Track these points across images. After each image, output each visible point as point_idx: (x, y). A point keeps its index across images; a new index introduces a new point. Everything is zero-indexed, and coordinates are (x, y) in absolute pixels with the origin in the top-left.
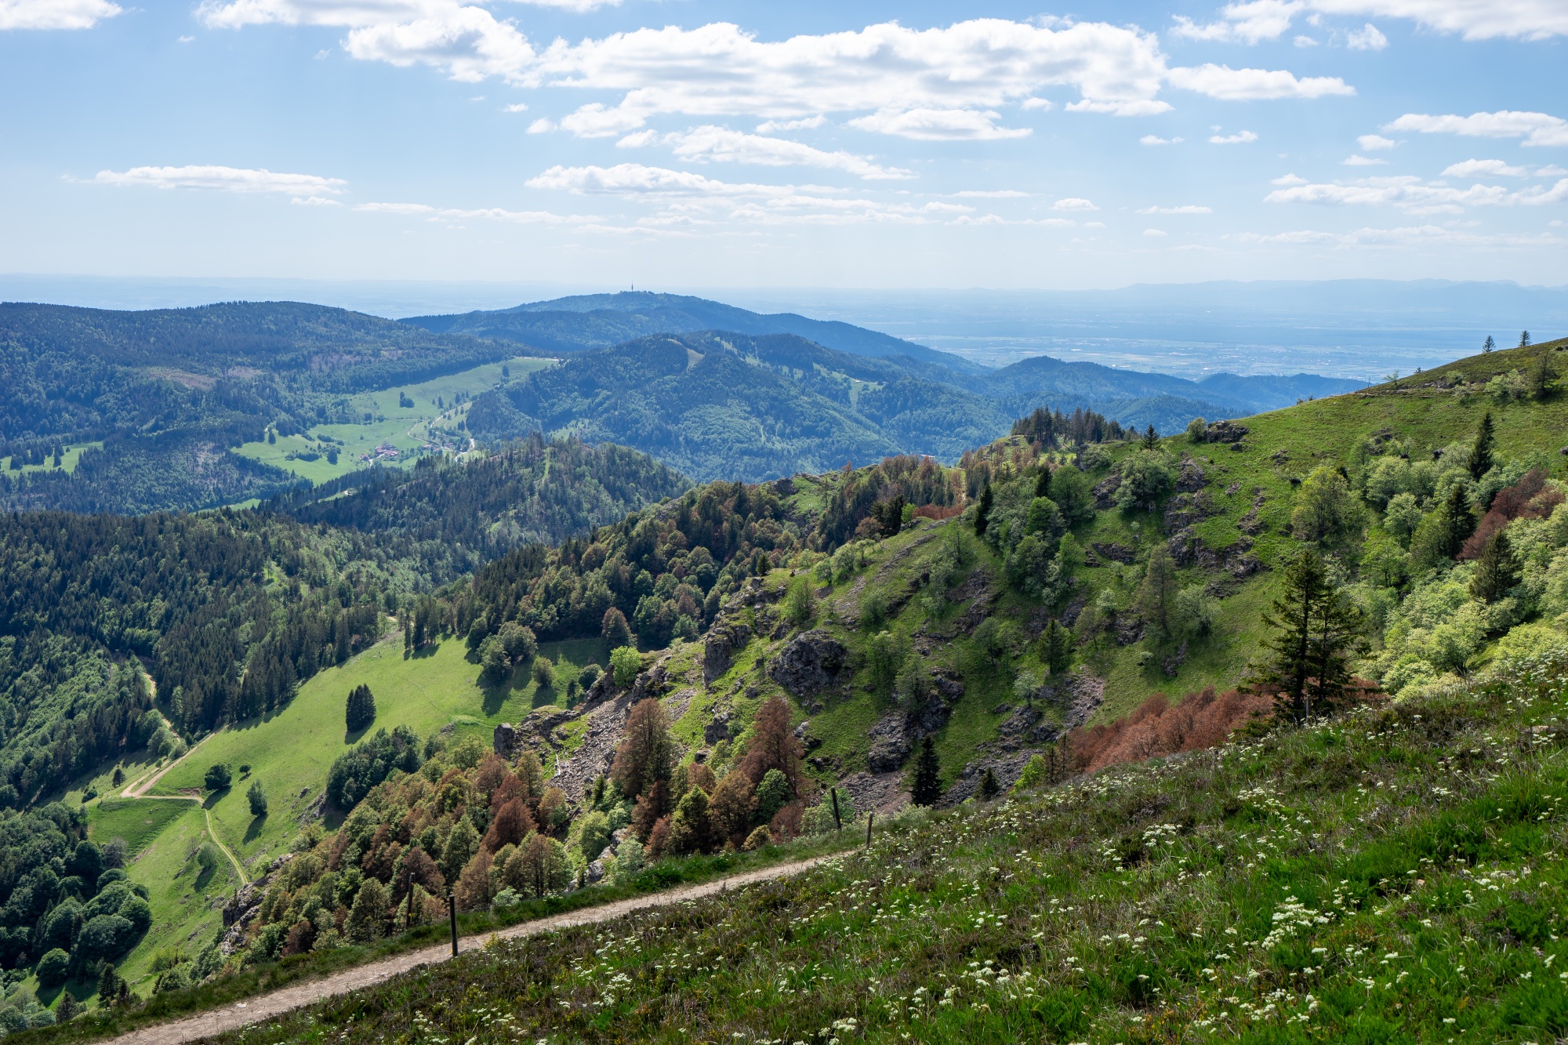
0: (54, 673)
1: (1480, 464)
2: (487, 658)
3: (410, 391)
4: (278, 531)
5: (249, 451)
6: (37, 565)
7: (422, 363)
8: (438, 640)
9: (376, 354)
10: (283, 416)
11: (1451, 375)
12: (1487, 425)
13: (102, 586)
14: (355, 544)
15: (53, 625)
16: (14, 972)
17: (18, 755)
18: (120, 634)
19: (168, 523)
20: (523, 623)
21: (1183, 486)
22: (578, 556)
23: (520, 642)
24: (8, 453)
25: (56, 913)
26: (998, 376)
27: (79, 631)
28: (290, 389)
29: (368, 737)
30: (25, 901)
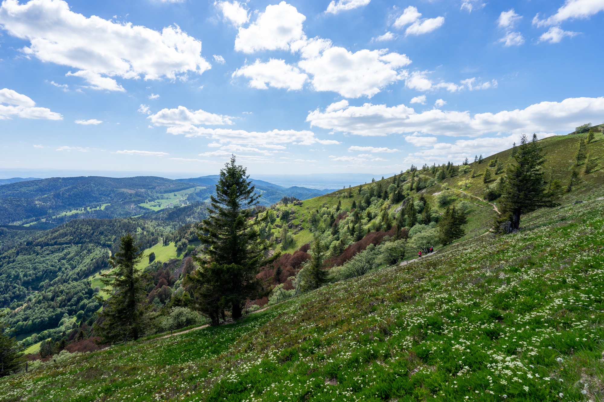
0: (89, 251)
1: (338, 209)
2: (178, 246)
3: (176, 193)
4: (141, 222)
5: (142, 205)
6: (87, 229)
7: (178, 188)
8: (170, 242)
9: (169, 186)
10: (150, 198)
11: (337, 193)
12: (340, 203)
13: (102, 233)
14: (158, 223)
15: (90, 242)
16: (71, 316)
17: (79, 269)
18: (105, 243)
19: (117, 220)
20: (186, 239)
21: (291, 213)
22: (198, 225)
23: (185, 243)
24: (89, 206)
25: (82, 303)
26: (287, 190)
27: (96, 243)
28: (151, 193)
29: (153, 263)
30: (75, 301)
